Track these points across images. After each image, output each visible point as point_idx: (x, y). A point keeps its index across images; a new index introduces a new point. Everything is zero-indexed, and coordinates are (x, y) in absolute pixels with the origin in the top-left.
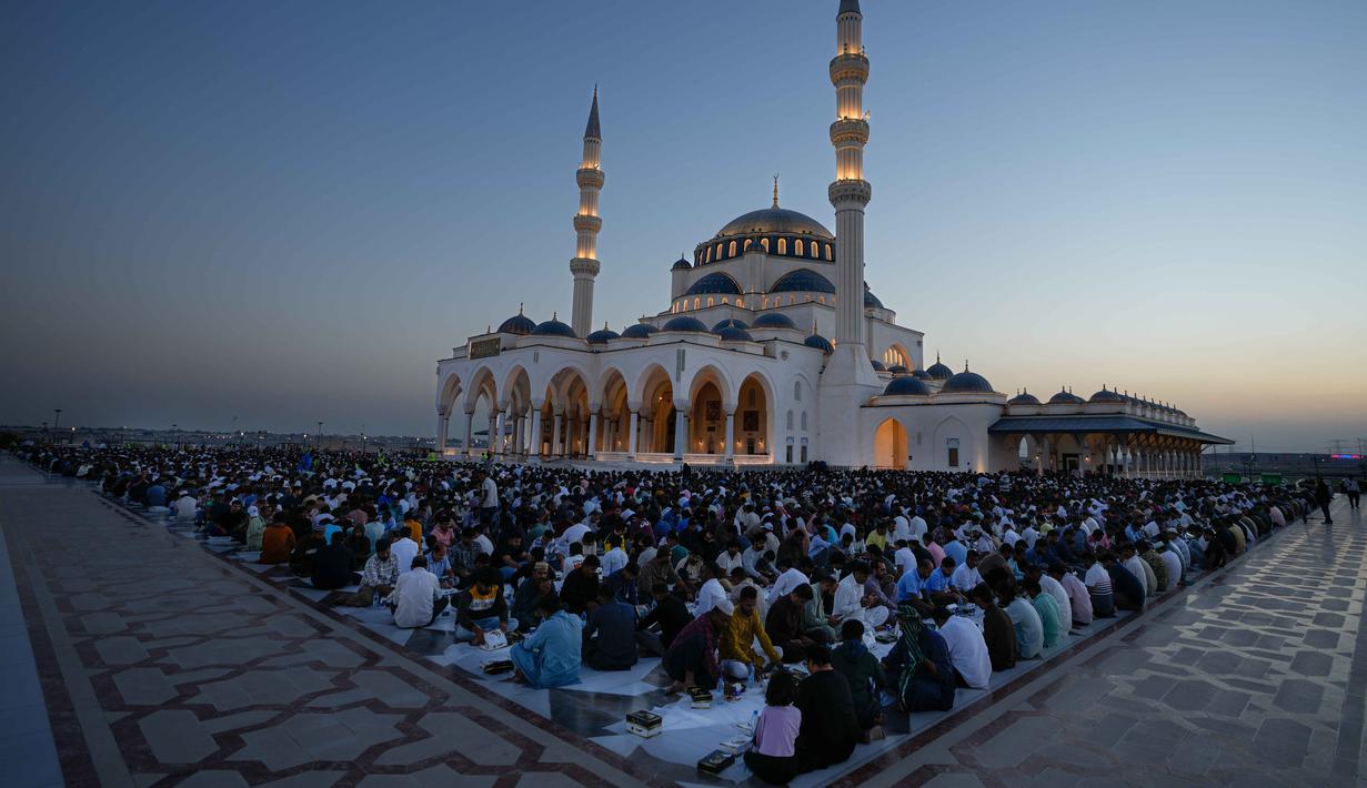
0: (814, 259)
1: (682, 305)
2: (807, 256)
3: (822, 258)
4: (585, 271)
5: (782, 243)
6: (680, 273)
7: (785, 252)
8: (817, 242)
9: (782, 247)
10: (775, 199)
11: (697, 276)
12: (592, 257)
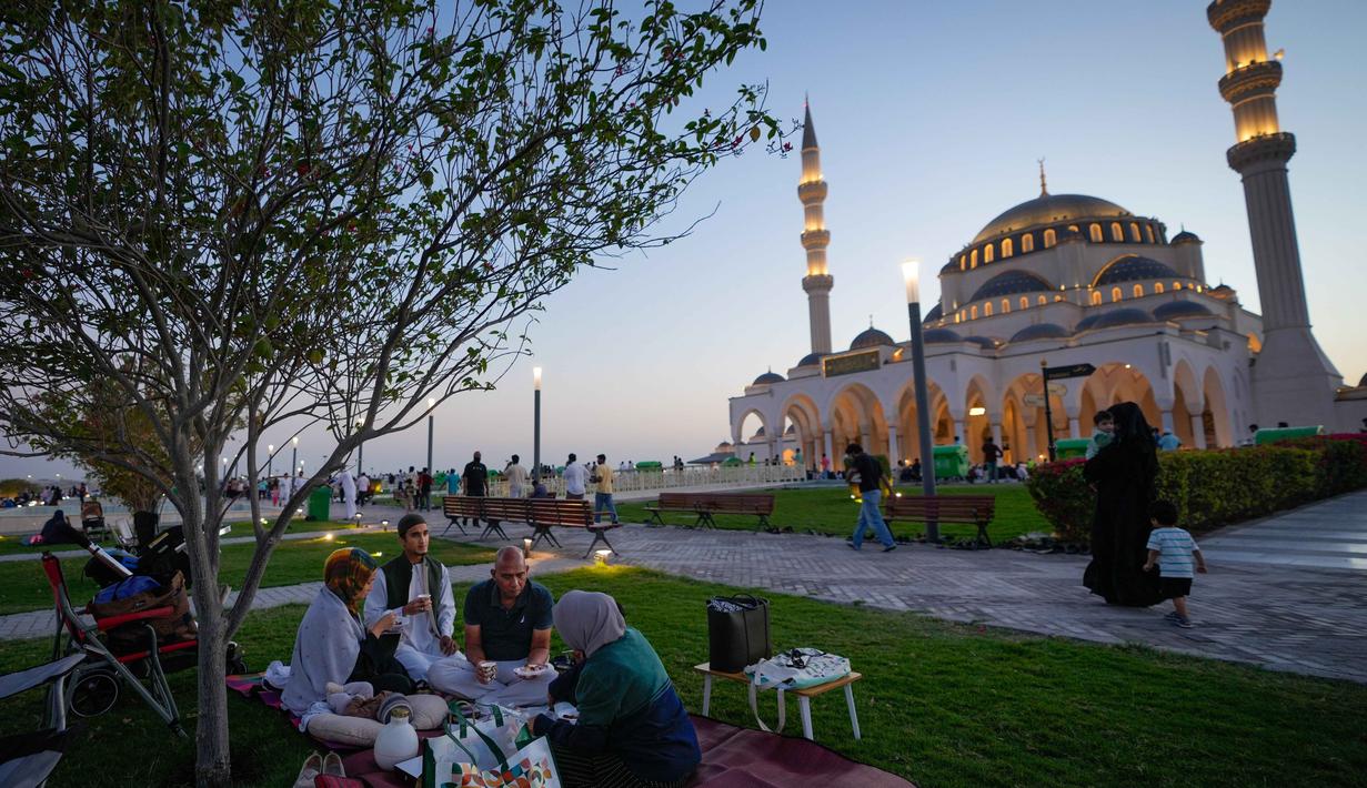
0: (1137, 243)
1: (968, 312)
2: (1128, 239)
3: (1144, 241)
4: (818, 288)
5: (1095, 230)
6: (952, 277)
7: (1101, 238)
8: (1120, 222)
9: (1096, 235)
10: (1043, 185)
11: (981, 278)
12: (826, 273)
